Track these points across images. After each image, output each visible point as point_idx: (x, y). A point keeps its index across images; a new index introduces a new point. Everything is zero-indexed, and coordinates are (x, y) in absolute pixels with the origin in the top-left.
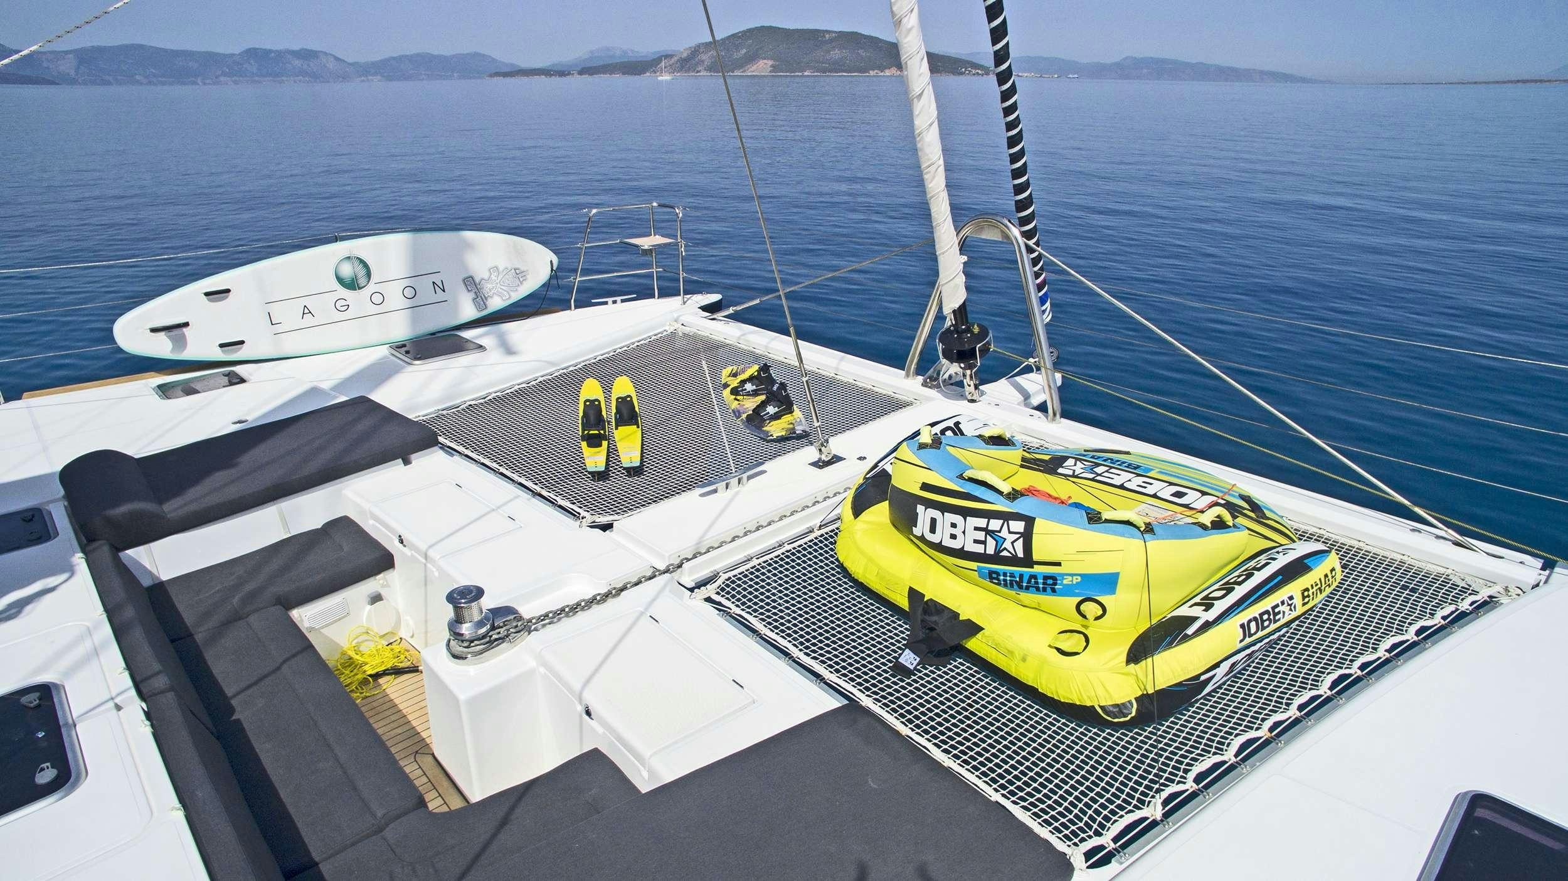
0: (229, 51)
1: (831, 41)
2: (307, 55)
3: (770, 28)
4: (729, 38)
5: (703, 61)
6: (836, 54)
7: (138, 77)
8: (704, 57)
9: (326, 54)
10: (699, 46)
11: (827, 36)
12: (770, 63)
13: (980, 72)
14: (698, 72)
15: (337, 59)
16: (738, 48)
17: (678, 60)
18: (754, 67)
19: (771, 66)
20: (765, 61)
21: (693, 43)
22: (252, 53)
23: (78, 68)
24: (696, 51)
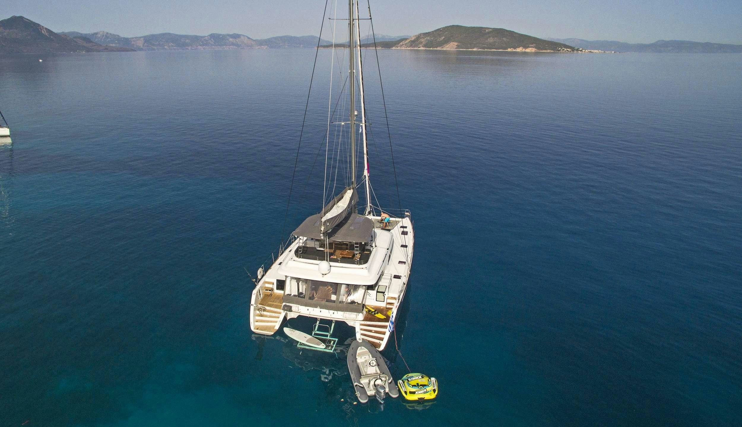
0: (203, 35)
1: (489, 33)
2: (236, 36)
3: (458, 26)
4: (436, 31)
5: (422, 42)
6: (491, 40)
7: (166, 47)
8: (422, 40)
9: (244, 36)
10: (420, 34)
11: (487, 30)
12: (456, 44)
13: (569, 50)
14: (419, 47)
15: (249, 38)
16: (440, 36)
17: (409, 42)
18: (447, 46)
19: (456, 46)
20: (454, 43)
21: (417, 33)
22: (212, 36)
23: (144, 43)
24: (418, 37)
